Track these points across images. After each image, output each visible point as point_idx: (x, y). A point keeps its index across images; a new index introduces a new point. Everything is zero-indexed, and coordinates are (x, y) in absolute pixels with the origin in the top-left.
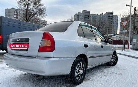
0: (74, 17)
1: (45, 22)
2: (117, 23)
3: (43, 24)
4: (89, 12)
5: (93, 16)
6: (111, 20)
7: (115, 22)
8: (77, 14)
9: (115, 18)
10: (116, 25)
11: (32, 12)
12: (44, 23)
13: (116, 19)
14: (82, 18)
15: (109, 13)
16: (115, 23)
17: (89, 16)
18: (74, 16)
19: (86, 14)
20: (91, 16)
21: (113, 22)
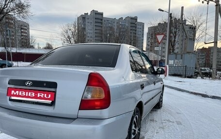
0: (78, 20)
1: (26, 25)
2: (143, 34)
3: (22, 29)
4: (102, 14)
5: (108, 21)
6: (134, 28)
7: (140, 31)
8: (82, 15)
9: (139, 27)
10: (141, 36)
11: (4, 8)
12: (23, 27)
13: (141, 27)
14: (91, 23)
15: (132, 18)
16: (139, 33)
17: (102, 20)
18: (78, 18)
19: (98, 16)
20: (105, 21)
21: (137, 32)
